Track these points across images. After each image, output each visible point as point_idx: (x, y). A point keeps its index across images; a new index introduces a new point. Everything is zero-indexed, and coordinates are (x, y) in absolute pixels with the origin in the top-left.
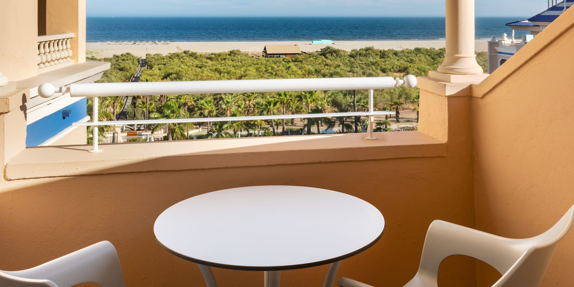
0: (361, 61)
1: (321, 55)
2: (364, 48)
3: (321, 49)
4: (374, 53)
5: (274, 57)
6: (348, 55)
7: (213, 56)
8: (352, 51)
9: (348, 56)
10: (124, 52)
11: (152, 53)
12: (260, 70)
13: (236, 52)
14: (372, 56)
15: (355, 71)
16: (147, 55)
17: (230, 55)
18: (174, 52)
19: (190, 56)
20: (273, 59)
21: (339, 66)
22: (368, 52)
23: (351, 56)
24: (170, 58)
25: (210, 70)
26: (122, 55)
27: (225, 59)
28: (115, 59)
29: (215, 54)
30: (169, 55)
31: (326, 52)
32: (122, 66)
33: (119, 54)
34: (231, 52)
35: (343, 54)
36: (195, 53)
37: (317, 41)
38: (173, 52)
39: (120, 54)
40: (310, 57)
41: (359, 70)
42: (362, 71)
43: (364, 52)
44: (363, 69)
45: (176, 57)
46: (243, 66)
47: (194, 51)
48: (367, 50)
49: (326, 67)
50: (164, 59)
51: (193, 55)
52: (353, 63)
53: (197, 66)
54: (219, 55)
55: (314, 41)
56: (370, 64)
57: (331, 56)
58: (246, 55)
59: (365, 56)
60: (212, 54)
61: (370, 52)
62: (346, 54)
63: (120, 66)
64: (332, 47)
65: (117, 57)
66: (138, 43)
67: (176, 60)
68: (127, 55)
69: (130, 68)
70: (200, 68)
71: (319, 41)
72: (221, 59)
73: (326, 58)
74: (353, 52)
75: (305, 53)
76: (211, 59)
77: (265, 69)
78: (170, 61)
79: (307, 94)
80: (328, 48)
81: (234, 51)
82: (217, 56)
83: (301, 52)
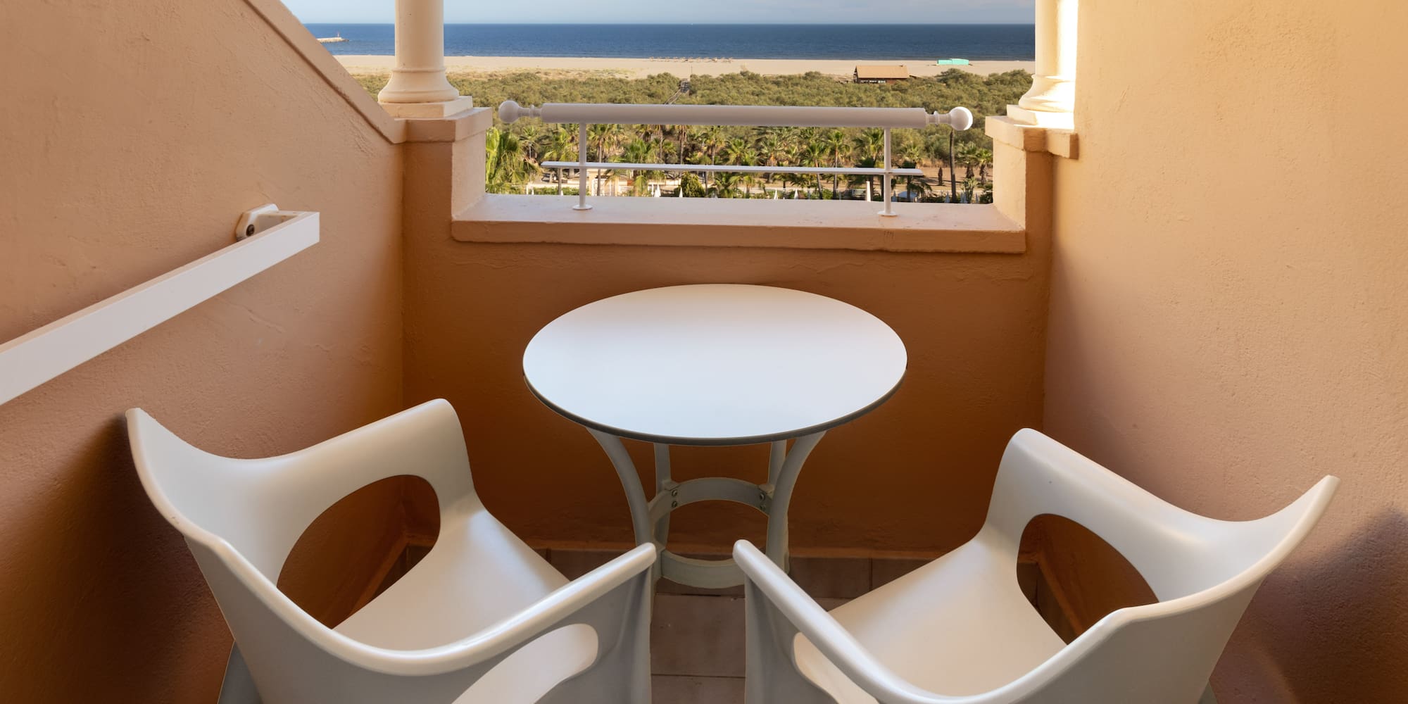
0: (1000, 91)
1: (940, 81)
2: (1009, 71)
3: (942, 73)
4: (1025, 79)
5: (868, 82)
6: (983, 82)
7: (781, 80)
8: (990, 76)
9: (982, 84)
10: (662, 72)
11: (699, 73)
12: (841, 101)
13: (814, 74)
14: (1021, 84)
15: (984, 107)
16: (691, 76)
17: (805, 78)
18: (728, 74)
19: (749, 79)
20: (867, 85)
21: (962, 98)
22: (1015, 78)
23: (988, 83)
24: (722, 80)
25: (770, 99)
26: (659, 76)
27: (797, 84)
28: (650, 81)
29: (785, 77)
30: (721, 77)
31: (949, 77)
32: (653, 90)
33: (655, 74)
34: (807, 74)
35: (974, 80)
36: (757, 75)
37: (945, 61)
38: (726, 73)
39: (657, 75)
40: (923, 84)
41: (989, 104)
42: (996, 106)
43: (1009, 78)
44: (998, 103)
45: (730, 81)
46: (818, 95)
47: (756, 72)
48: (1015, 74)
49: (941, 99)
50: (713, 82)
51: (753, 78)
52: (985, 94)
53: (753, 94)
54: (790, 78)
55: (940, 61)
56: (1012, 96)
57: (956, 82)
58: (829, 79)
59: (1010, 83)
60: (781, 77)
61: (1019, 77)
62: (980, 80)
63: (649, 90)
64: (959, 70)
65: (653, 78)
66: (691, 60)
67: (730, 85)
68: (665, 76)
69: (663, 94)
70: (757, 95)
71: (948, 61)
72: (792, 84)
73: (948, 86)
74: (991, 78)
75: (915, 77)
76: (777, 83)
77: (847, 100)
78: (720, 84)
79: (870, 138)
80: (953, 71)
81: (811, 73)
82: (787, 80)
83: (908, 77)
